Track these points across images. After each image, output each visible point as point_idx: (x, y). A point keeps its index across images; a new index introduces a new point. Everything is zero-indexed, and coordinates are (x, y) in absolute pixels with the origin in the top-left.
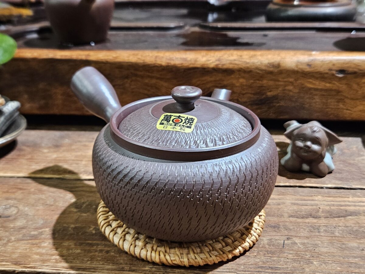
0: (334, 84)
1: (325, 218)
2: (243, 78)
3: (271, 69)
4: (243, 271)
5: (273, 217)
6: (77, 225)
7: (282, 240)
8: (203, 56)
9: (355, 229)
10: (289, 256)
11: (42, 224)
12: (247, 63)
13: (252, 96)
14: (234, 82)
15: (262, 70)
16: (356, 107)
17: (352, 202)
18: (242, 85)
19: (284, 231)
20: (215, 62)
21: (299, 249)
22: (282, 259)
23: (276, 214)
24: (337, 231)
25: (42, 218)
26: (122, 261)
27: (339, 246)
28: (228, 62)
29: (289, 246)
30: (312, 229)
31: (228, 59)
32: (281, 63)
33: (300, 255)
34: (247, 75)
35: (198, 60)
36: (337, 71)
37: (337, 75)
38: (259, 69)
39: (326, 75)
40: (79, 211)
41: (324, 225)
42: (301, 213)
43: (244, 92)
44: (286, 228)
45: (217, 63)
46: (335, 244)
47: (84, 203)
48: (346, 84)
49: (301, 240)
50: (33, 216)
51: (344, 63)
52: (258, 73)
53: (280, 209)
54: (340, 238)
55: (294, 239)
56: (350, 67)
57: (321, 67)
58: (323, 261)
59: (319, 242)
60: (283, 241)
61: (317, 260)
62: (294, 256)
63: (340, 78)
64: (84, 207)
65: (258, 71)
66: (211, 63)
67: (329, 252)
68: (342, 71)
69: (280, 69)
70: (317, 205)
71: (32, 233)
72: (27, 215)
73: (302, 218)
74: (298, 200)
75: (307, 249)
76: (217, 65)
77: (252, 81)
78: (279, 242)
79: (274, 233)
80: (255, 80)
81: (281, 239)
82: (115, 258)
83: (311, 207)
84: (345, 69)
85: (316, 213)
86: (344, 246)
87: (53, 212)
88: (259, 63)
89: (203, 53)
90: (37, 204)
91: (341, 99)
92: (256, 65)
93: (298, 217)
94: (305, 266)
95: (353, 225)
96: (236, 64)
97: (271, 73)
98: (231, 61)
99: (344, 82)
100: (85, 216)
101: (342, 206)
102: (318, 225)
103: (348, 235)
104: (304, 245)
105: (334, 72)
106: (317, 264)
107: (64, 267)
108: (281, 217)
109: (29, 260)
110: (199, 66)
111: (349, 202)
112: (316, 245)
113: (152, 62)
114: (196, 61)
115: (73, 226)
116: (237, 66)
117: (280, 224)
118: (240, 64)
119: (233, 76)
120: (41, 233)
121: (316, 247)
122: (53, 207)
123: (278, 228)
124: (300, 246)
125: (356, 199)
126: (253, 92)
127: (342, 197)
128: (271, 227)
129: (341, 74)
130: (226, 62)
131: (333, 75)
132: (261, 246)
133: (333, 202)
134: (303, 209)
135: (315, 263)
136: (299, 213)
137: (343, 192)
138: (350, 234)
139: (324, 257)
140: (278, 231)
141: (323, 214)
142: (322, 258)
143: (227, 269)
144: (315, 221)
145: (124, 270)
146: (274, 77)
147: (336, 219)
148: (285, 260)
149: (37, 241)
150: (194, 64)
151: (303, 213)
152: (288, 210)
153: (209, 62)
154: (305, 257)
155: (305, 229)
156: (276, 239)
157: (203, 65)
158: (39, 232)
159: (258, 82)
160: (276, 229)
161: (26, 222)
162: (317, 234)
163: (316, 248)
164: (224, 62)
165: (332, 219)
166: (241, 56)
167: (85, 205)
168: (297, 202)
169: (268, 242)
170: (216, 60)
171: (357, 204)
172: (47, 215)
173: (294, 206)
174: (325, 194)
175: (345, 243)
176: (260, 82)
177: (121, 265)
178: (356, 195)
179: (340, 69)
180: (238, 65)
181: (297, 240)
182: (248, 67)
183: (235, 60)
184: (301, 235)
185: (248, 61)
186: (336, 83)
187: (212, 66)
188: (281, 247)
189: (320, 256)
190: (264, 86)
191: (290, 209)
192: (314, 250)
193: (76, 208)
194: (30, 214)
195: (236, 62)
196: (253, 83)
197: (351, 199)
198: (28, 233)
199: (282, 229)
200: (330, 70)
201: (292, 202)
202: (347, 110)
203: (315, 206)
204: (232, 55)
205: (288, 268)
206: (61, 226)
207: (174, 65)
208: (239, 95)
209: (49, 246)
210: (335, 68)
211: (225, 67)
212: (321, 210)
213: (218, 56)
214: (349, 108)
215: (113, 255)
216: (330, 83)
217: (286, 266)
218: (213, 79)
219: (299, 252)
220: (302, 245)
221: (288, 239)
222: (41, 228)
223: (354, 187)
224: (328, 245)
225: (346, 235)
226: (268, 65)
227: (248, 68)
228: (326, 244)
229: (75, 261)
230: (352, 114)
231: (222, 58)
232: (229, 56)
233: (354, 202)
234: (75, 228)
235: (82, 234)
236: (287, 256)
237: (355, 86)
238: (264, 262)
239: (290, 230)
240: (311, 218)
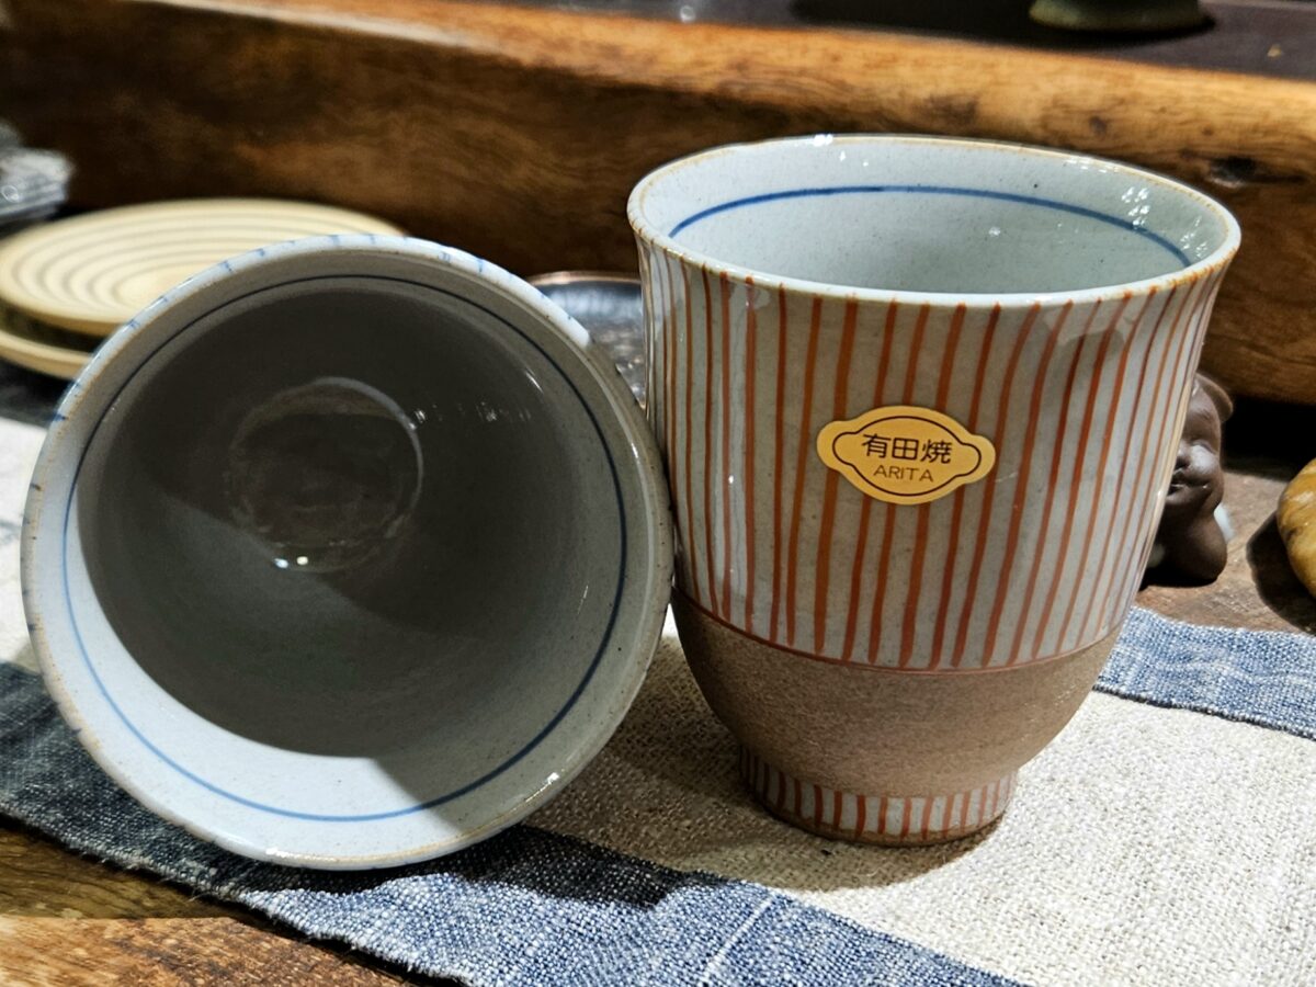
12: (846, 89)
15: (898, 125)
28: (773, 77)
31: (780, 63)
32: (984, 99)
38: (887, 121)
88: (894, 95)
92: (880, 100)
96: (799, 89)
116: (802, 97)
118: (818, 90)
130: (763, 76)
164: (757, 77)
166: (836, 58)
182: (845, 105)
185: (852, 80)
195: (805, 80)
200: (1190, 153)
213: (749, 49)
226: (930, 105)
227: (842, 108)
230: (1276, 370)
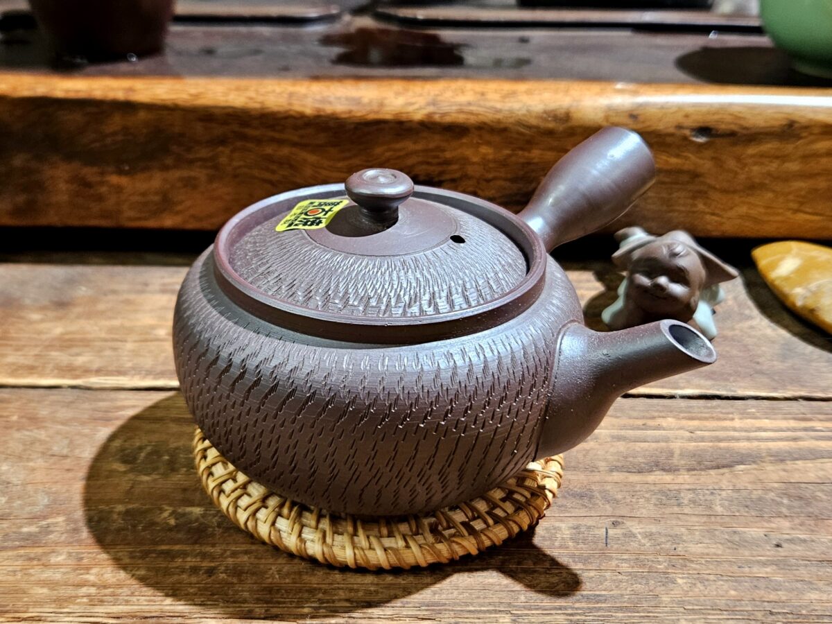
0: (687, 158)
1: (689, 470)
2: (488, 143)
3: (551, 125)
4: (524, 608)
5: (575, 470)
6: (130, 506)
7: (602, 528)
8: (398, 94)
9: (755, 495)
10: (622, 567)
11: (47, 506)
12: (499, 111)
13: (507, 184)
14: (468, 152)
15: (530, 127)
16: (731, 208)
17: (741, 430)
18: (485, 162)
19: (603, 504)
20: (424, 108)
21: (642, 548)
22: (608, 574)
23: (580, 463)
24: (718, 502)
25: (43, 491)
26: (246, 594)
27: (727, 537)
28: (454, 108)
29: (619, 542)
30: (663, 498)
31: (453, 100)
32: (572, 110)
33: (646, 562)
34: (496, 139)
35: (387, 102)
36: (693, 129)
37: (695, 139)
38: (524, 125)
39: (669, 140)
40: (131, 470)
41: (688, 487)
42: (636, 460)
43: (490, 176)
44: (608, 499)
45: (431, 109)
46: (717, 533)
47: (141, 448)
48: (713, 158)
49: (642, 526)
50: (22, 484)
51: (708, 113)
52: (521, 134)
53: (589, 450)
54: (727, 519)
55: (629, 523)
56: (723, 122)
57: (660, 120)
58: (697, 576)
59: (683, 530)
60: (605, 530)
61: (684, 574)
62: (633, 567)
63: (701, 145)
64: (141, 458)
65: (522, 130)
66: (417, 109)
67: (708, 554)
68: (704, 130)
69: (570, 124)
70: (667, 440)
71: (25, 530)
72: (8, 483)
73: (640, 472)
74: (624, 427)
75: (658, 547)
76: (430, 115)
77: (508, 152)
78: (598, 533)
79: (583, 512)
80: (513, 150)
81: (600, 525)
82: (229, 588)
83: (654, 445)
84: (712, 127)
85: (667, 458)
86: (736, 538)
87: (70, 475)
88: (524, 111)
89: (398, 86)
90: (30, 455)
91: (700, 192)
92: (518, 115)
93: (630, 470)
94: (660, 589)
95: (750, 487)
96: (471, 113)
97: (550, 133)
98: (460, 105)
99: (709, 153)
100: (147, 482)
101: (720, 440)
102: (676, 487)
103: (743, 511)
104: (650, 537)
105: (687, 132)
106: (686, 583)
107: (111, 615)
108: (592, 471)
109: (26, 599)
110: (388, 117)
111: (735, 429)
112: (676, 539)
113: (282, 106)
114: (382, 105)
115: (120, 508)
116: (475, 117)
117: (593, 488)
118: (482, 113)
119: (464, 140)
120: (46, 530)
121: (677, 541)
122: (68, 461)
123: (591, 498)
124: (643, 541)
125: (749, 422)
126: (509, 176)
127: (719, 419)
128: (574, 495)
129: (703, 135)
130: (449, 108)
131: (685, 138)
132: (557, 544)
133: (701, 431)
134: (639, 450)
135: (680, 581)
136: (631, 459)
137: (719, 406)
138: (747, 507)
139: (698, 567)
140: (591, 506)
141: (683, 462)
142: (695, 569)
143: (490, 604)
144: (668, 478)
145: (252, 616)
146: (555, 144)
147: (712, 472)
148: (615, 578)
149: (40, 550)
150: (377, 112)
151: (641, 460)
152: (607, 452)
153: (410, 109)
154: (657, 568)
155: (648, 500)
156: (588, 525)
157: (397, 114)
158: (41, 527)
159: (520, 153)
160: (586, 500)
161: (6, 502)
162: (676, 509)
163: (679, 544)
164: (445, 109)
165: (703, 473)
166: (483, 94)
167: (143, 455)
168: (623, 433)
169: (571, 534)
170: (428, 104)
171: (753, 434)
172: (57, 482)
173: (618, 443)
174: (681, 412)
175: (739, 529)
176: (526, 154)
177: (246, 605)
178: (748, 413)
179: (701, 125)
180: (477, 115)
181: (636, 528)
182: (499, 119)
183: (469, 104)
184: (642, 514)
185: (499, 106)
186: (690, 155)
187: (418, 116)
188: (601, 545)
189: (688, 564)
190: (534, 163)
191: (612, 450)
192: (675, 549)
193: (125, 462)
194: (14, 480)
195: (471, 108)
196: (510, 156)
197: (737, 423)
198: (14, 530)
199: (598, 501)
200: (679, 127)
201: (613, 434)
202: (713, 214)
203: (663, 441)
204: (463, 92)
205: (622, 595)
206: (94, 510)
207: (333, 114)
208: (478, 183)
209: (70, 562)
210: (689, 123)
211: (448, 119)
212: (677, 452)
213: (432, 93)
214: (717, 211)
215: (223, 579)
216: (678, 156)
217: (619, 592)
218: (419, 147)
219: (643, 557)
220: (647, 540)
221: (615, 524)
222: (45, 518)
223: (740, 393)
224: (703, 537)
225: (738, 511)
226: (545, 115)
227: (499, 122)
228: (697, 533)
229: (134, 599)
230: (723, 223)
231: (440, 98)
232: (457, 95)
233: (746, 431)
234: (127, 512)
235: (144, 529)
236: (618, 566)
237: (731, 164)
238: (568, 584)
239: (617, 501)
240: (658, 473)
